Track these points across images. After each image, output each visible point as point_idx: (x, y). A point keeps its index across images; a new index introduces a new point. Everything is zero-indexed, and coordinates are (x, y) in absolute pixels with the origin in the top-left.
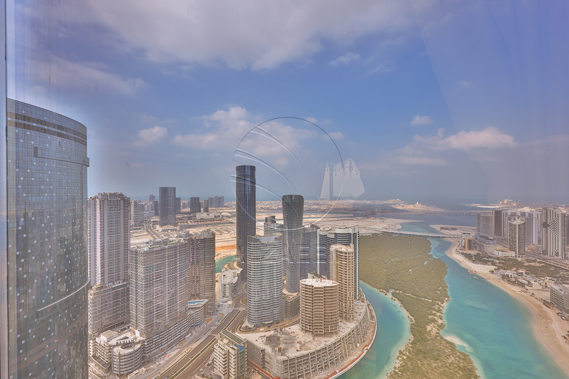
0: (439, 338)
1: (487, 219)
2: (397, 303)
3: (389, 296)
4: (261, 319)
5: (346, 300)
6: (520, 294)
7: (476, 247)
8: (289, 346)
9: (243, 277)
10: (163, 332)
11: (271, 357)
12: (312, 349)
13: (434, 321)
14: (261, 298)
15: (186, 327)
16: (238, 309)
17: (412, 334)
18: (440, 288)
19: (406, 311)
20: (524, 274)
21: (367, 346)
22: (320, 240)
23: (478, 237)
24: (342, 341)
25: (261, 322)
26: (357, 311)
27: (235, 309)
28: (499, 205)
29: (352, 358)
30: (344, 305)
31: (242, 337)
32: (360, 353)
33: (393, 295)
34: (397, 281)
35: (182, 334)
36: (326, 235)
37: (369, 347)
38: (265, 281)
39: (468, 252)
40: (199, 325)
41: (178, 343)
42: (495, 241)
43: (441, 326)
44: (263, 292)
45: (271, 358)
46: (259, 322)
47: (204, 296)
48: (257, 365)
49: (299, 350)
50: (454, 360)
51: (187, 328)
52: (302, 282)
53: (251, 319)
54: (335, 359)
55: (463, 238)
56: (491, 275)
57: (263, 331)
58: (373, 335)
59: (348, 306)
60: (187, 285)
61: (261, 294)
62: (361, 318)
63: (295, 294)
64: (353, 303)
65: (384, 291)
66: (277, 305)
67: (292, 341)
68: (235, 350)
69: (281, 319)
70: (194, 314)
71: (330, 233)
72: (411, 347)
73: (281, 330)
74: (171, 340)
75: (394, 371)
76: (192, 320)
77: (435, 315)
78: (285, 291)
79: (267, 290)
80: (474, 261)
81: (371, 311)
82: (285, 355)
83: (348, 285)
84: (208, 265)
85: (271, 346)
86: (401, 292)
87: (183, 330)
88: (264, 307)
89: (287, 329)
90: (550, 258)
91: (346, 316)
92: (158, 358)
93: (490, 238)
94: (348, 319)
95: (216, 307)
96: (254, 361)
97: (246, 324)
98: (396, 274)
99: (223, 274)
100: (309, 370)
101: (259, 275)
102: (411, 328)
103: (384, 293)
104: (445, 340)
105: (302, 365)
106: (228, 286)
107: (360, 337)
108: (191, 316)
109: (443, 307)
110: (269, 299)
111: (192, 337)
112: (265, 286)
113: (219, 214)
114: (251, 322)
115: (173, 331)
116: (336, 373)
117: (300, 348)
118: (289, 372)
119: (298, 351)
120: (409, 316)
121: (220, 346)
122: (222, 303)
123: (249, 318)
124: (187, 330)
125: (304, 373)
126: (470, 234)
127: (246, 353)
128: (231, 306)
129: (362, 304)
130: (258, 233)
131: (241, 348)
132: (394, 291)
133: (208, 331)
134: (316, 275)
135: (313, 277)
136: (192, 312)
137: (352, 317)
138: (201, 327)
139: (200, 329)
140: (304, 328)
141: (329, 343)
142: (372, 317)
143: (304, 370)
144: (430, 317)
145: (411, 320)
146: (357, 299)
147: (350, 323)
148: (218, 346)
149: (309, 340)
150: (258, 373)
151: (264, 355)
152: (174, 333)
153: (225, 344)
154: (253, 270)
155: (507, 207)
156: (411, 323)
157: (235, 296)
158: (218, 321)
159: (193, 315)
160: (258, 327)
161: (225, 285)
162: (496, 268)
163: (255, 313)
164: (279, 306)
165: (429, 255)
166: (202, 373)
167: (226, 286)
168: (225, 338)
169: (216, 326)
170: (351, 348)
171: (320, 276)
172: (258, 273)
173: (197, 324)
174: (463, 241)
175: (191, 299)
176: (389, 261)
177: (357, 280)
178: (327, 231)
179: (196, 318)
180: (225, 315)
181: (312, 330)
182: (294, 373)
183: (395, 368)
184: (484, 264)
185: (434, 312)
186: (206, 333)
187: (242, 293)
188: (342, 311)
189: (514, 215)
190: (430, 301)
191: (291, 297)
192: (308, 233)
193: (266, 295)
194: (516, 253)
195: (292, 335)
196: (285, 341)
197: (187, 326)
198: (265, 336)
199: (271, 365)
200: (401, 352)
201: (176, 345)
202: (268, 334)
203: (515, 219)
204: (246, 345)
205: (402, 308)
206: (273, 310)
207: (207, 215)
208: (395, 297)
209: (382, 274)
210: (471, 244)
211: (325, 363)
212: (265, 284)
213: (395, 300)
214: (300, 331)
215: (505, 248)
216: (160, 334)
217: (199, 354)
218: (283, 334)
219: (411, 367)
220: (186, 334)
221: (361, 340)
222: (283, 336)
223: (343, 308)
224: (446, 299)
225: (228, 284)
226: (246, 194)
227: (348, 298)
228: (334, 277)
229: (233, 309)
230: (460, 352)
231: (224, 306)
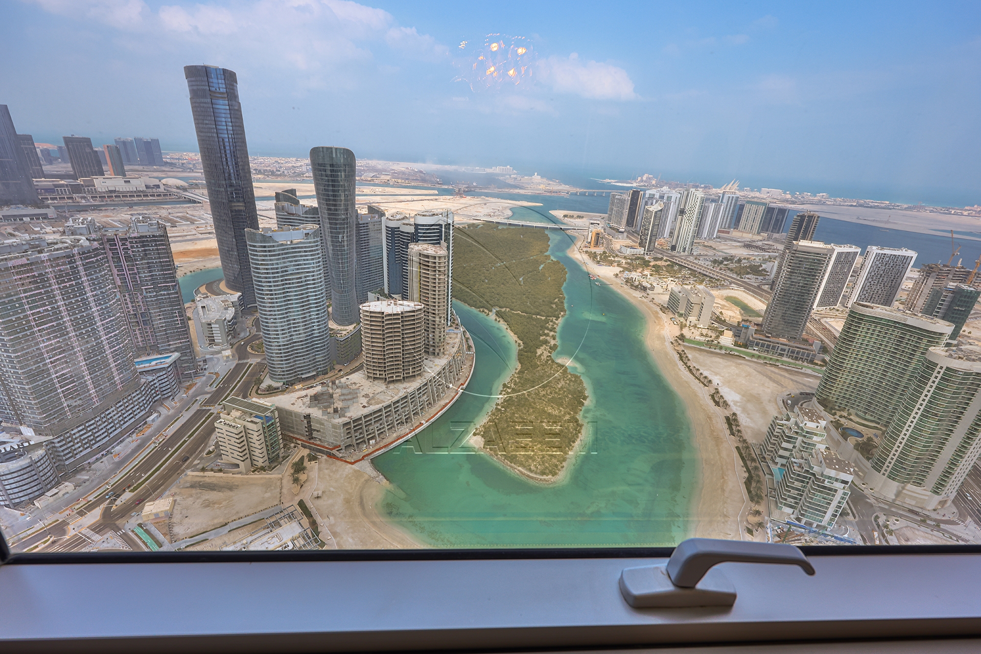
0: (549, 362)
1: (622, 202)
2: (503, 325)
3: (492, 316)
4: (296, 372)
5: (434, 328)
6: (640, 301)
7: (603, 243)
8: (349, 402)
9: (246, 306)
10: (93, 419)
11: (323, 422)
12: (386, 401)
13: (546, 342)
14: (290, 340)
15: (144, 404)
16: (245, 361)
17: (520, 362)
18: (557, 300)
19: (512, 334)
20: (649, 276)
21: (462, 384)
22: (387, 236)
23: (608, 230)
24: (429, 384)
25: (295, 376)
26: (448, 342)
27: (241, 362)
28: (636, 183)
29: (442, 403)
30: (430, 336)
31: (265, 403)
32: (453, 394)
33: (496, 315)
34: (504, 296)
35: (137, 417)
36: (399, 228)
37: (465, 386)
38: (294, 312)
39: (593, 250)
40: (171, 397)
41: (133, 432)
42: (625, 234)
43: (554, 348)
44: (293, 329)
45: (323, 424)
46: (291, 377)
47: (168, 347)
48: (298, 437)
49: (367, 405)
50: (564, 384)
51: (146, 406)
52: (364, 308)
53: (275, 375)
54: (420, 408)
55: (590, 230)
56: (615, 279)
57: (299, 390)
58: (471, 370)
59: (437, 337)
60: (123, 331)
61: (289, 332)
62: (455, 350)
63: (351, 327)
64: (444, 331)
65: (486, 311)
66: (321, 347)
67: (355, 396)
68: (256, 423)
69: (330, 367)
70: (154, 380)
71: (404, 224)
72: (518, 377)
73: (334, 383)
74: (115, 430)
75: (496, 408)
76: (153, 391)
77: (547, 335)
78: (332, 325)
79: (299, 326)
80: (598, 262)
81: (467, 339)
82: (344, 416)
83: (437, 307)
84: (165, 290)
85: (320, 408)
86: (508, 309)
87: (139, 410)
88: (297, 353)
89: (343, 380)
90: (678, 255)
91: (434, 350)
92: (94, 463)
93: (621, 230)
94: (436, 354)
95: (199, 363)
96: (293, 432)
97: (267, 382)
98: (502, 286)
99: (200, 305)
100: (383, 428)
101: (281, 302)
102: (519, 355)
103: (486, 313)
104: (557, 363)
105: (373, 423)
106: (217, 326)
107: (454, 375)
108: (148, 384)
109: (557, 325)
110: (306, 340)
111: (160, 419)
112: (294, 320)
113: (156, 182)
114: (276, 378)
115: (114, 415)
116: (421, 424)
117: (368, 403)
118: (353, 437)
119: (364, 407)
120: (517, 339)
121: (227, 422)
122: (212, 356)
123: (271, 373)
124: (147, 410)
125: (377, 433)
126: (599, 224)
127: (278, 424)
128: (231, 357)
129: (456, 331)
130: (262, 224)
131: (268, 419)
132: (498, 309)
133: (193, 404)
134: (382, 293)
135: (378, 298)
136: (150, 378)
137: (442, 351)
138: (176, 400)
139: (176, 403)
140: (372, 375)
141: (410, 390)
142: (469, 348)
143: (376, 429)
144: (542, 338)
145: (519, 345)
146: (449, 325)
147: (439, 359)
148: (222, 423)
149: (380, 390)
150: (302, 446)
151: (309, 422)
152: (119, 417)
153: (236, 418)
154: (267, 294)
155: (645, 186)
156: (518, 348)
157: (234, 341)
158: (210, 386)
159: (152, 383)
160: (292, 385)
161: (210, 324)
162: (622, 269)
163: (282, 364)
164: (324, 349)
165: (546, 256)
166: (200, 466)
167: (213, 326)
168: (234, 409)
169: (208, 393)
170: (441, 390)
171: (389, 297)
172: (279, 298)
173: (166, 396)
174: (590, 234)
175: (139, 356)
176: (493, 266)
177: (450, 297)
178: (399, 220)
179: (161, 386)
180: (222, 374)
181: (384, 376)
182: (362, 436)
183: (497, 404)
184: (609, 266)
185: (546, 331)
186: (189, 408)
187: (248, 334)
188: (428, 345)
189: (652, 197)
190: (543, 318)
191: (344, 332)
192: (364, 224)
193: (300, 334)
194: (645, 250)
195: (354, 387)
196: (342, 397)
197: (145, 402)
198: (306, 396)
199: (323, 433)
200: (505, 386)
201: (129, 436)
202: (312, 392)
203: (652, 204)
204: (276, 413)
205: (509, 330)
206: (315, 355)
207: (125, 182)
208: (499, 317)
209: (483, 287)
210: (598, 238)
211: (405, 416)
212: (294, 316)
213: (499, 321)
214: (363, 380)
215: (634, 244)
216: (87, 425)
217: (185, 441)
218: (337, 388)
219: (516, 400)
220: (146, 416)
221: (454, 378)
222: (338, 391)
223: (430, 339)
224: (562, 313)
225: (216, 323)
226: (223, 140)
227: (437, 326)
228: (416, 295)
229: (236, 362)
230: (571, 375)
231: (215, 360)
